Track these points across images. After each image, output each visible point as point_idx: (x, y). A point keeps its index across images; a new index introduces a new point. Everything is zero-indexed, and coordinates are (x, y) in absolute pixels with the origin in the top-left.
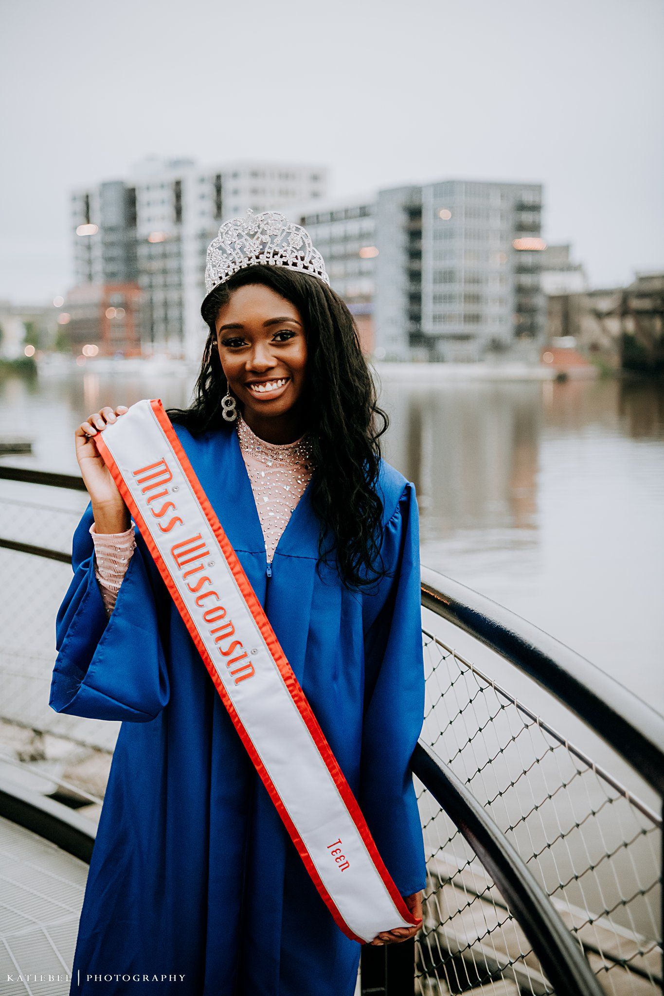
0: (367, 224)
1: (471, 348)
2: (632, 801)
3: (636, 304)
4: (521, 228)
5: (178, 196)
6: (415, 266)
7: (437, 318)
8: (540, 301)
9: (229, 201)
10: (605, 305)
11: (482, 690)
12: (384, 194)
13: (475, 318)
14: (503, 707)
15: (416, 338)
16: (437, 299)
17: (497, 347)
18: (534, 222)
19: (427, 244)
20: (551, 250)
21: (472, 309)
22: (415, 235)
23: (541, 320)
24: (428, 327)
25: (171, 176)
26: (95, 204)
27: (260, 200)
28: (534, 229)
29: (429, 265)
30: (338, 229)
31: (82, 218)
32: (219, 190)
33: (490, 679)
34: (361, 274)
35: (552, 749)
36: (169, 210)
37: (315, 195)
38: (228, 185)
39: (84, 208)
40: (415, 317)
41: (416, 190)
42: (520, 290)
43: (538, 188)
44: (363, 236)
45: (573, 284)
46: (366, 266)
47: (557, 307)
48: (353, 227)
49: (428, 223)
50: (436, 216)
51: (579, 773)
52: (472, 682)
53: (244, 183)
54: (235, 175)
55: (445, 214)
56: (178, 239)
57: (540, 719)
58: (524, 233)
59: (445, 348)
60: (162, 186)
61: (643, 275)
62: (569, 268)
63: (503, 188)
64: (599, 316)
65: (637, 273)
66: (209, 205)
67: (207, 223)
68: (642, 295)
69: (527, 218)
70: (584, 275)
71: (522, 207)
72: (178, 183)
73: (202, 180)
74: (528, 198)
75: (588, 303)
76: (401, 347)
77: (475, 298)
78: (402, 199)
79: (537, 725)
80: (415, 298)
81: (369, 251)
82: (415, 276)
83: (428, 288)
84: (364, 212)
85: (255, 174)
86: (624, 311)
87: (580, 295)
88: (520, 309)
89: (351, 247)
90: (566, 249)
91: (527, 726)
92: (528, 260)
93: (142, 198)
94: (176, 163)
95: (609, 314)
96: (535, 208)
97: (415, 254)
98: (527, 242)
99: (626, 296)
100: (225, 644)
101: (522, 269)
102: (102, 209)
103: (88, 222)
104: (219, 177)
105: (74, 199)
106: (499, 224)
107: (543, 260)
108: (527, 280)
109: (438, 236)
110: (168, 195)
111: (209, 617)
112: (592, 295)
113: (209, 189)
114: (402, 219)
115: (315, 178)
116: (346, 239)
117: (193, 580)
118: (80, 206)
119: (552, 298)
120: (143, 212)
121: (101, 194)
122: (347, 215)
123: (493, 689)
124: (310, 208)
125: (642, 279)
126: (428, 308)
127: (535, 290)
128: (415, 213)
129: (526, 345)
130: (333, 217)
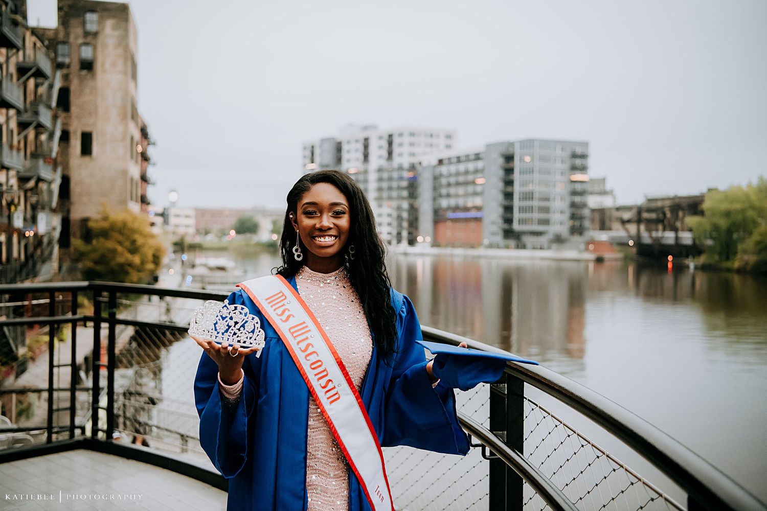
0: (480, 164)
1: (543, 240)
2: (666, 499)
3: (646, 215)
4: (574, 168)
5: (366, 147)
6: (509, 189)
7: (521, 221)
8: (586, 212)
9: (396, 150)
10: (627, 216)
11: (569, 436)
12: (489, 146)
13: (546, 222)
14: (583, 446)
15: (509, 233)
16: (521, 210)
17: (559, 240)
18: (582, 164)
19: (517, 177)
20: (592, 181)
21: (543, 216)
22: (509, 171)
23: (587, 223)
24: (516, 226)
25: (362, 135)
26: (317, 151)
27: (415, 150)
28: (583, 169)
29: (517, 189)
30: (462, 167)
31: (308, 160)
32: (390, 144)
33: (574, 429)
34: (475, 194)
35: (614, 470)
36: (360, 156)
37: (448, 147)
38: (396, 140)
39: (310, 155)
40: (508, 221)
41: (511, 144)
42: (573, 205)
43: (585, 144)
44: (476, 171)
45: (607, 202)
46: (479, 189)
47: (597, 216)
48: (471, 166)
49: (517, 164)
50: (521, 160)
51: (632, 484)
52: (562, 432)
53: (406, 139)
54: (401, 135)
55: (527, 159)
56: (366, 172)
57: (607, 453)
58: (577, 172)
59: (528, 240)
60: (357, 141)
61: (650, 197)
62: (604, 193)
63: (563, 144)
64: (624, 222)
65: (646, 197)
66: (384, 153)
67: (383, 163)
68: (649, 210)
69: (578, 162)
70: (615, 198)
71: (574, 156)
72: (366, 140)
73: (381, 138)
74: (579, 150)
75: (616, 214)
76: (499, 239)
77: (546, 210)
78: (502, 150)
79: (604, 456)
80: (508, 209)
81: (480, 181)
82: (509, 196)
83: (516, 203)
84: (478, 157)
85: (412, 134)
86: (639, 221)
87: (610, 209)
88: (573, 217)
89: (470, 178)
90: (603, 181)
91: (598, 457)
92: (578, 187)
93: (345, 147)
94: (365, 128)
95: (629, 221)
96: (584, 156)
97: (509, 183)
98: (578, 177)
99: (640, 210)
100: (323, 382)
101: (574, 193)
102: (321, 155)
103: (312, 162)
104: (390, 136)
105: (305, 148)
106: (561, 166)
107: (588, 187)
108: (577, 199)
109: (522, 172)
110: (360, 147)
111: (313, 367)
112: (618, 209)
113: (385, 144)
114: (501, 161)
115: (449, 137)
116: (467, 173)
117: (303, 345)
118: (308, 153)
119: (593, 211)
120: (345, 156)
121: (321, 146)
122: (468, 159)
123: (576, 435)
124: (445, 154)
125: (650, 200)
126: (517, 215)
127: (584, 205)
128: (509, 158)
129: (576, 238)
130: (459, 160)
